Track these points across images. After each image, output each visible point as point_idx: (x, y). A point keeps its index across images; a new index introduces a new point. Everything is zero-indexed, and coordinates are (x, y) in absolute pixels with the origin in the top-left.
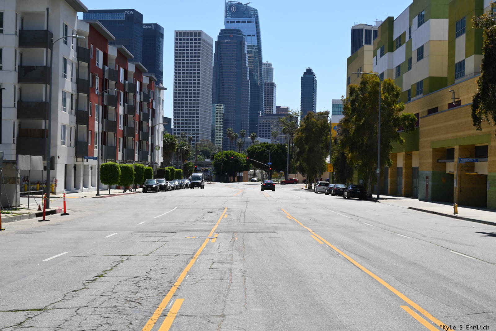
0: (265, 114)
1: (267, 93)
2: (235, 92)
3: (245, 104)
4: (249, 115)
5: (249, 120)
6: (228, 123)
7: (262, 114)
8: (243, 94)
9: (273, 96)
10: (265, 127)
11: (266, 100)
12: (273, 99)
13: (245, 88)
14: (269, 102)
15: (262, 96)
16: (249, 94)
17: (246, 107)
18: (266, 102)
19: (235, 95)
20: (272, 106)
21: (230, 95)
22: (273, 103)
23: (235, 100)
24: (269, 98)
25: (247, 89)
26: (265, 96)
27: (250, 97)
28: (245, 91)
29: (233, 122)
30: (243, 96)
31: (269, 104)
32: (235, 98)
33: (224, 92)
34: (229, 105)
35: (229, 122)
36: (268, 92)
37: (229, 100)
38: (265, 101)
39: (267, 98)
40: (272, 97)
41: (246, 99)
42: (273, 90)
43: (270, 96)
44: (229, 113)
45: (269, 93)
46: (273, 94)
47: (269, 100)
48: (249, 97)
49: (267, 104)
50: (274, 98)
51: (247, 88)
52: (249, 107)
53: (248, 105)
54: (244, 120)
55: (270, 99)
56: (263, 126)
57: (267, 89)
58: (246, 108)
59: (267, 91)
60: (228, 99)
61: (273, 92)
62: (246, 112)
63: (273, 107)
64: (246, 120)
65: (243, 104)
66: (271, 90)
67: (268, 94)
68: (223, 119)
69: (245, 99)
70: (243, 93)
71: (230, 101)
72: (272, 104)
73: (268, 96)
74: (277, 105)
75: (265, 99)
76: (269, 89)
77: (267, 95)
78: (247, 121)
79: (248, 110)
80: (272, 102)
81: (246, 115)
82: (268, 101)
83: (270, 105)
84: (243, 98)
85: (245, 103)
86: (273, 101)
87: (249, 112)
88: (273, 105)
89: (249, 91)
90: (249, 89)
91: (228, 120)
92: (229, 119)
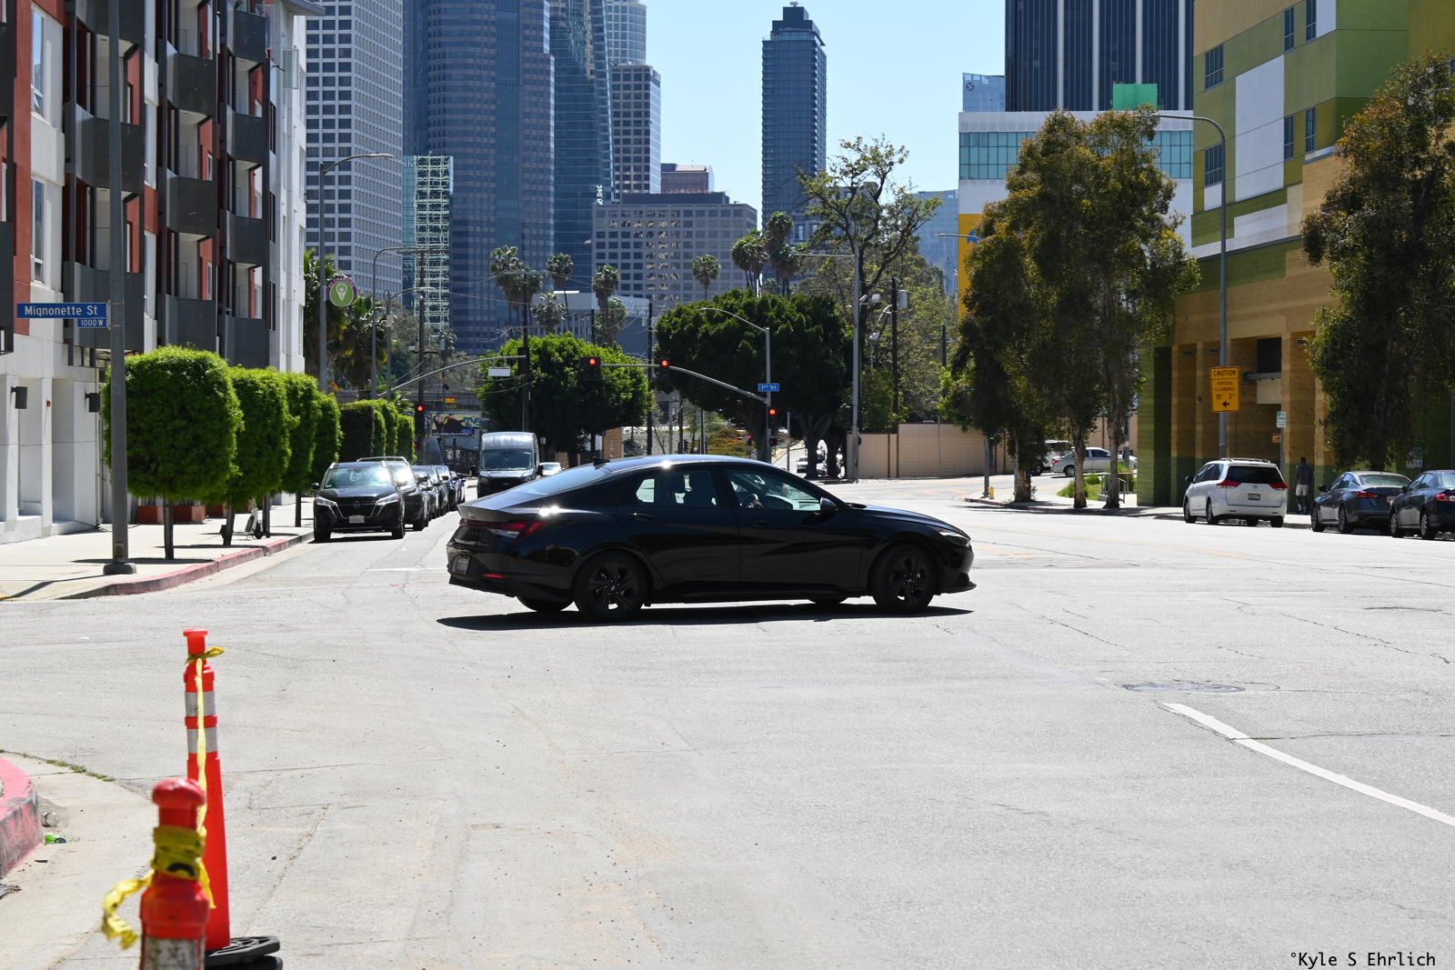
0: (617, 196)
1: (622, 110)
2: (493, 107)
3: (535, 154)
4: (552, 199)
5: (552, 222)
6: (467, 234)
7: (607, 196)
8: (528, 115)
9: (647, 123)
10: (620, 250)
11: (622, 137)
12: (648, 133)
13: (535, 88)
14: (632, 146)
15: (605, 120)
16: (552, 112)
17: (541, 166)
18: (621, 146)
19: (492, 118)
20: (643, 164)
21: (470, 117)
22: (648, 151)
23: (493, 141)
24: (632, 128)
25: (542, 94)
26: (616, 123)
27: (556, 127)
28: (534, 99)
29: (486, 230)
30: (527, 121)
31: (632, 155)
32: (493, 130)
33: (447, 106)
34: (471, 161)
35: (471, 229)
36: (626, 105)
37: (471, 139)
38: (617, 142)
39: (622, 128)
40: (643, 128)
41: (541, 133)
42: (647, 96)
43: (638, 123)
44: (471, 195)
45: (633, 110)
46: (647, 114)
47: (632, 137)
48: (552, 123)
49: (622, 155)
50: (652, 129)
51: (542, 88)
52: (552, 168)
53: (548, 160)
54: (534, 221)
55: (637, 132)
56: (613, 245)
57: (622, 92)
58: (541, 171)
59: (622, 101)
60: (465, 133)
61: (647, 105)
62: (541, 188)
63: (647, 169)
64: (541, 221)
65: (527, 154)
66: (638, 97)
67: (627, 114)
68: (446, 217)
69: (534, 133)
70: (527, 110)
71: (471, 145)
72: (643, 155)
73: (627, 124)
74: (665, 161)
75: (616, 133)
76: (632, 92)
77: (621, 119)
78: (547, 227)
79: (549, 180)
80: (643, 146)
81: (541, 199)
82: (627, 141)
83: (638, 160)
84: (527, 132)
85: (535, 149)
86: (647, 142)
87: (552, 189)
88: (647, 160)
89: (552, 101)
90: (552, 90)
91: (466, 223)
92: (471, 218)
